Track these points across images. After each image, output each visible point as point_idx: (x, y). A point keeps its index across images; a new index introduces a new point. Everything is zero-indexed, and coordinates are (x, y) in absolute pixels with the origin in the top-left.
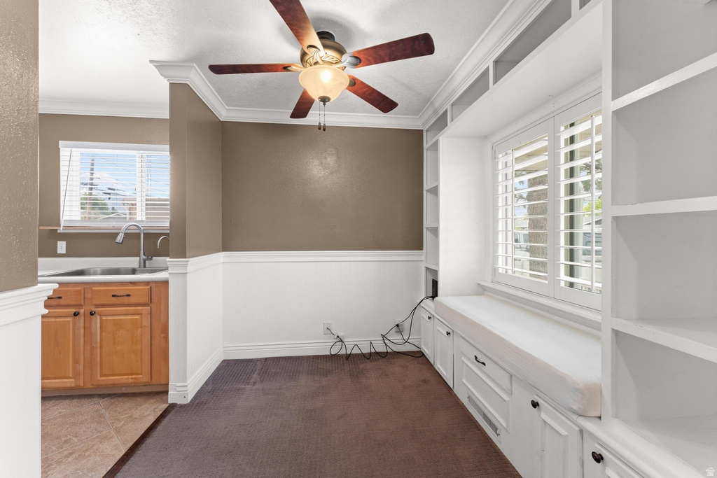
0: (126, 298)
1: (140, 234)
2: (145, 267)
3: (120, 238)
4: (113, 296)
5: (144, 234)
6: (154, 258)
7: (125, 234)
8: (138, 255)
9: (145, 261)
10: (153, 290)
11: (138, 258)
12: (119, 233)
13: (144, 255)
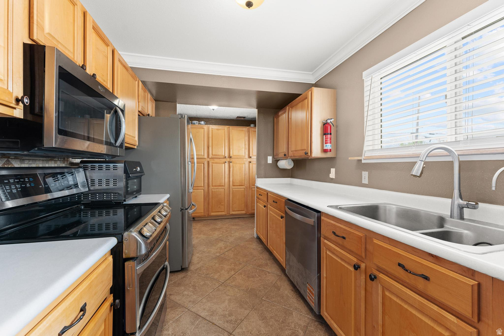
0: (422, 280)
1: (452, 163)
2: (462, 217)
3: (417, 170)
4: (400, 265)
5: (461, 163)
6: (481, 205)
7: (425, 163)
8: (451, 196)
9: (461, 208)
10: (484, 287)
11: (449, 201)
12: (416, 163)
13: (461, 197)
